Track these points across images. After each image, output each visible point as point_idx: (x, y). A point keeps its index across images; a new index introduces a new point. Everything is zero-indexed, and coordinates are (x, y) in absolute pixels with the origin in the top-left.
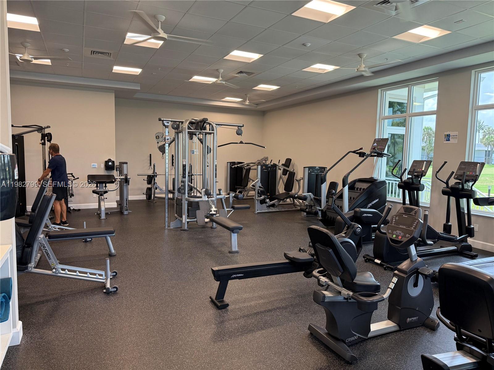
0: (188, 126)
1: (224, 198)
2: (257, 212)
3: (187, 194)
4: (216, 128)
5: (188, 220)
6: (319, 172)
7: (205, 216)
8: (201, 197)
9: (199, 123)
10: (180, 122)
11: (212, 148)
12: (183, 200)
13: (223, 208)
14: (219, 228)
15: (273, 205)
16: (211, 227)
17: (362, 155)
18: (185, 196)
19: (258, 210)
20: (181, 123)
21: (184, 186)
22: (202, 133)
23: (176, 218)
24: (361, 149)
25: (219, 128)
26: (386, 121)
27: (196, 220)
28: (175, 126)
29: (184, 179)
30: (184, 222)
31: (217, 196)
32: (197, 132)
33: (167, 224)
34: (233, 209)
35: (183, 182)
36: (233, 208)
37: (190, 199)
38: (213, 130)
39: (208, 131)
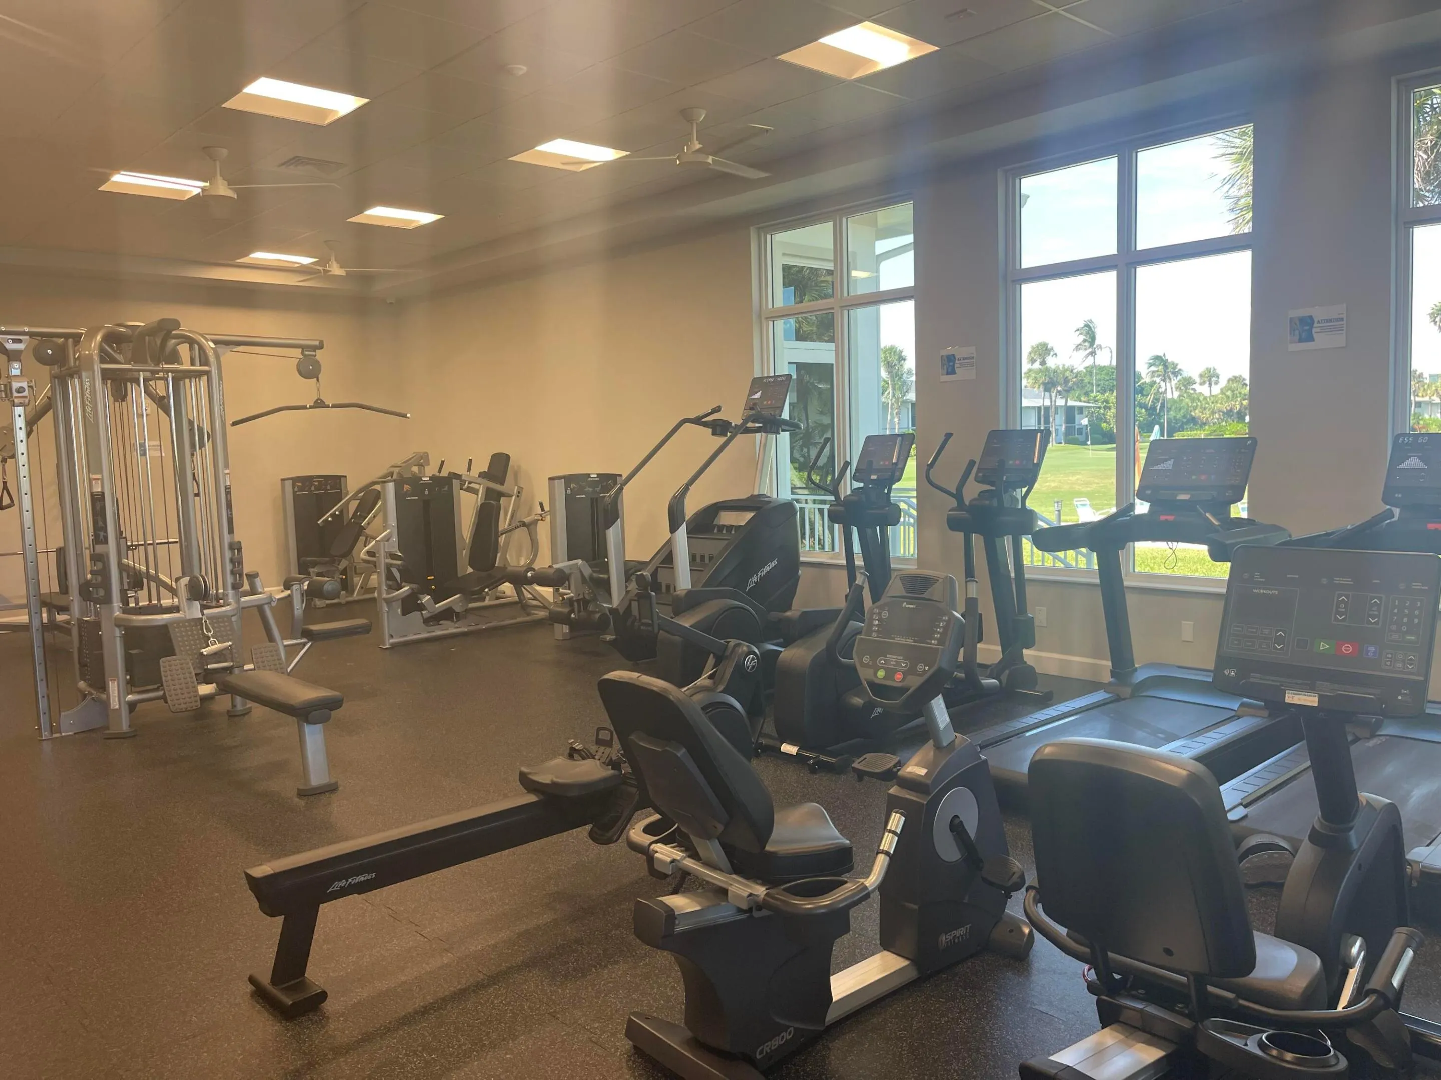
0: (102, 350)
1: (269, 603)
2: (388, 643)
3: (116, 604)
4: (217, 357)
5: (130, 698)
6: (598, 489)
7: (196, 675)
8: (175, 609)
9: (147, 338)
10: (66, 336)
11: (206, 428)
12: (104, 625)
13: (271, 639)
14: (259, 712)
15: (448, 615)
16: (228, 712)
17: (720, 428)
18: (111, 611)
19: (392, 637)
20: (70, 341)
21: (104, 573)
22: (161, 374)
23: (85, 696)
24: (717, 410)
25: (229, 357)
26: (780, 324)
27: (161, 693)
28: (49, 352)
29: (99, 549)
30: (117, 707)
31: (243, 599)
32: (139, 371)
33: (44, 720)
34: (309, 641)
35: (97, 558)
36: (308, 635)
37: (134, 618)
38: (205, 362)
39: (186, 367)
